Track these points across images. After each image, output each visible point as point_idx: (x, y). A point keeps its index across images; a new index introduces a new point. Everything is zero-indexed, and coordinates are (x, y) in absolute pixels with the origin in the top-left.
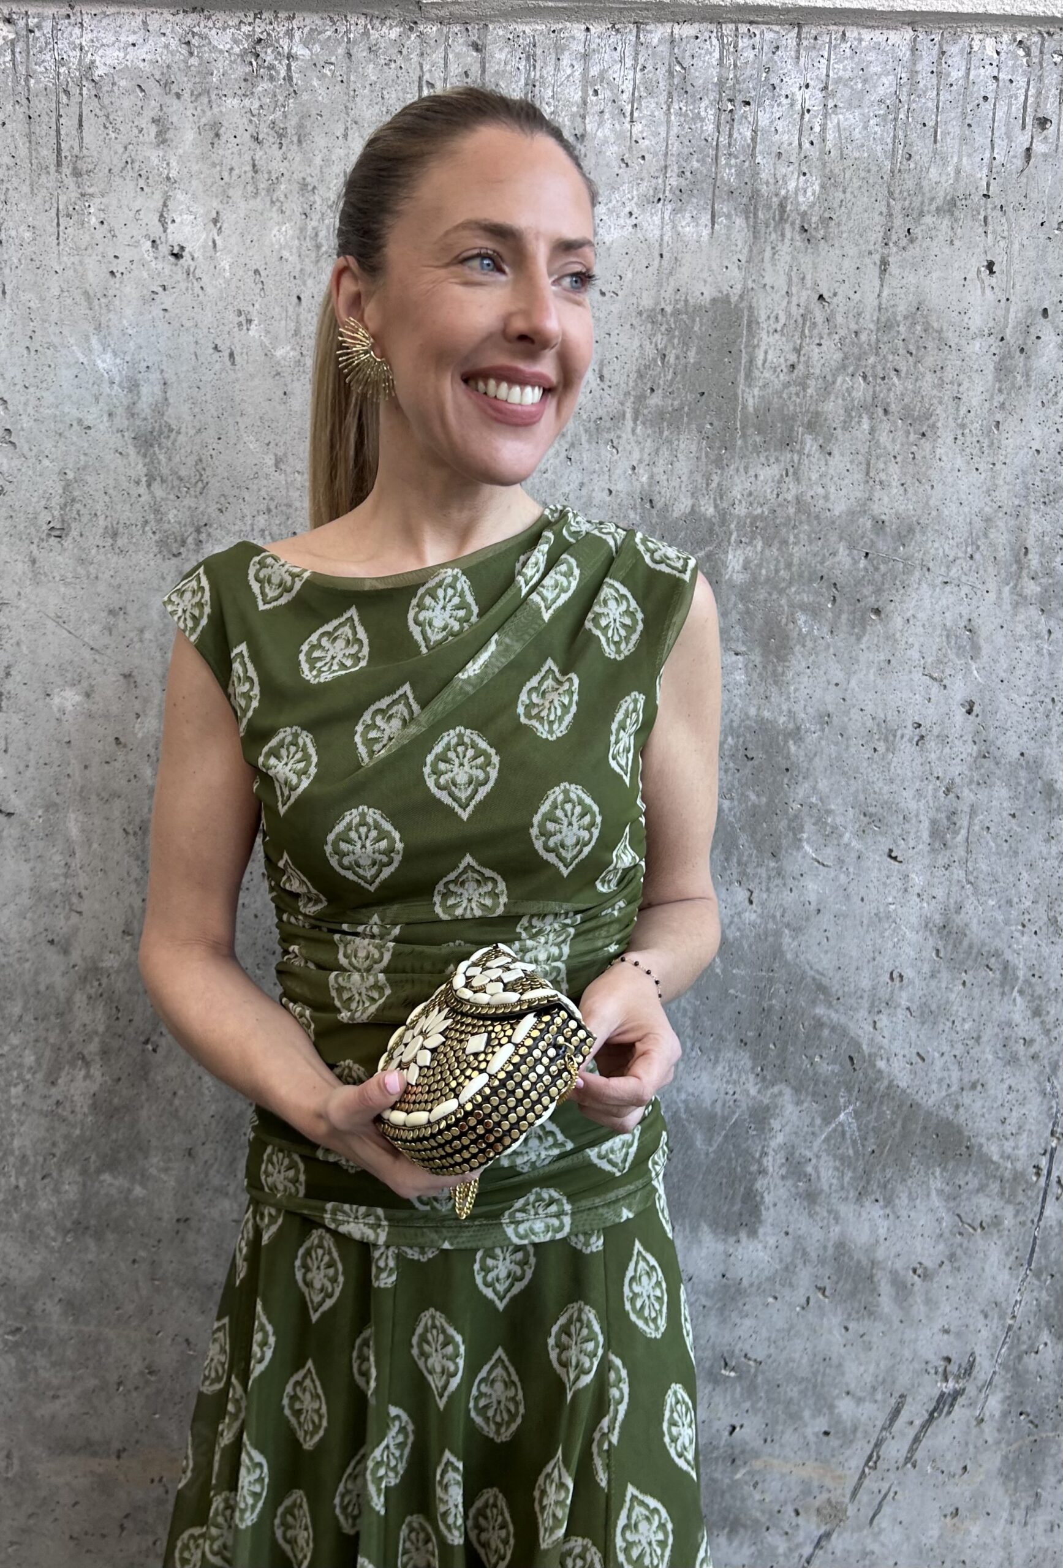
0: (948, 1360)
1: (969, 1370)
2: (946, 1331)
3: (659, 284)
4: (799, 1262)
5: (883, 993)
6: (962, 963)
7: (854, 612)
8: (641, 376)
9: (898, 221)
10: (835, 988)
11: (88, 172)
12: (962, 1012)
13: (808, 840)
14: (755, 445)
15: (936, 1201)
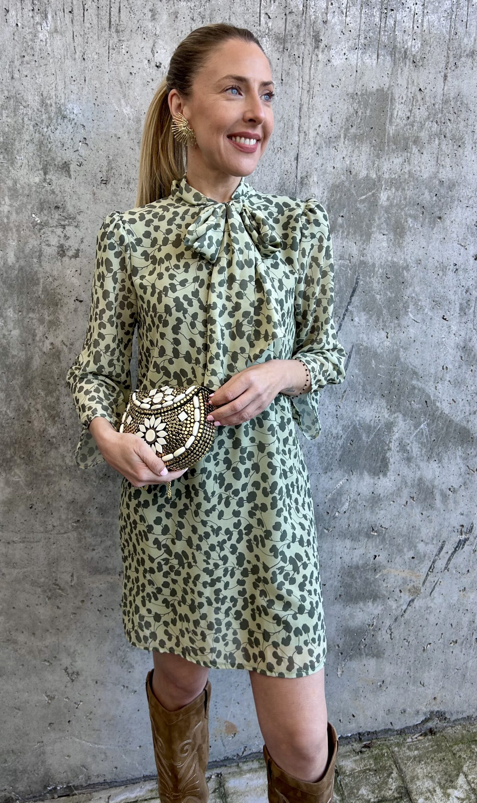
0: (462, 526)
1: (471, 530)
2: (462, 514)
3: (356, 83)
4: (404, 487)
5: (440, 375)
6: (471, 362)
7: (430, 218)
8: (347, 120)
9: (451, 59)
10: (421, 373)
11: (122, 31)
12: (471, 382)
13: (411, 312)
14: (393, 149)
15: (459, 460)
